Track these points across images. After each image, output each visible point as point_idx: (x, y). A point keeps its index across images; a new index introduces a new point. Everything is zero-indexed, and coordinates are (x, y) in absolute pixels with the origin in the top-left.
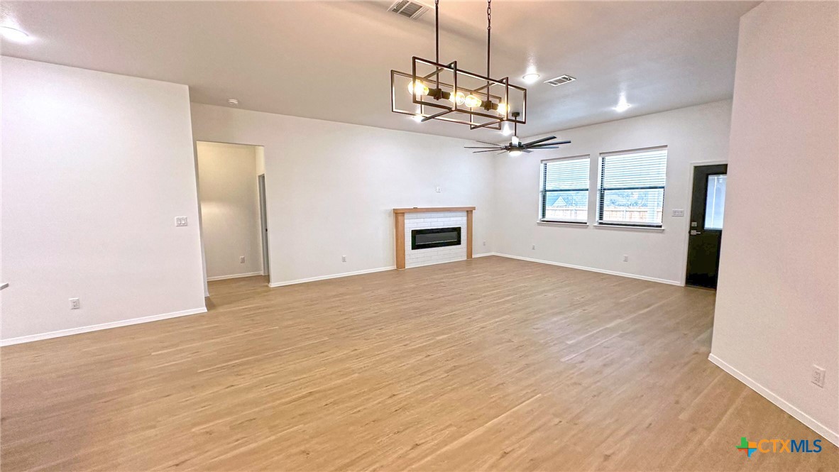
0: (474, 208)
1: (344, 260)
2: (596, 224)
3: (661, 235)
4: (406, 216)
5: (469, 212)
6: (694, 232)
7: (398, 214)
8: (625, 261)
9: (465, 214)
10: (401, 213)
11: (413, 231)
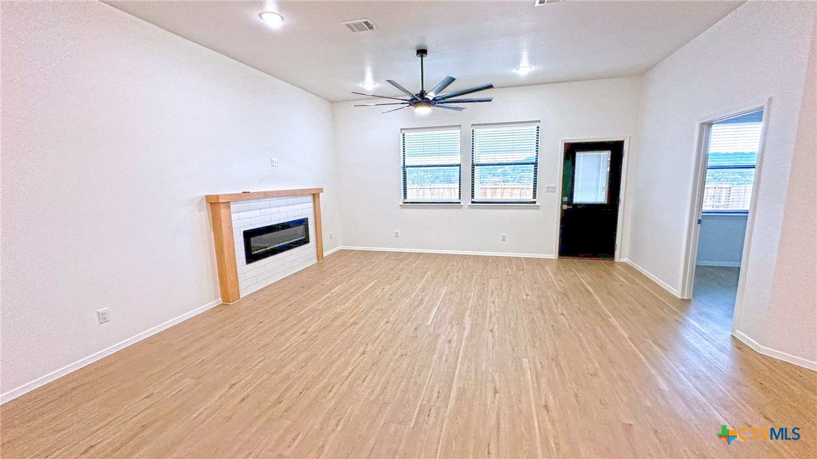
0: (321, 190)
1: (103, 318)
2: (470, 204)
3: (537, 211)
4: (233, 206)
5: (316, 195)
6: (565, 207)
7: (215, 205)
8: (504, 240)
9: (310, 198)
10: (225, 203)
11: (245, 232)
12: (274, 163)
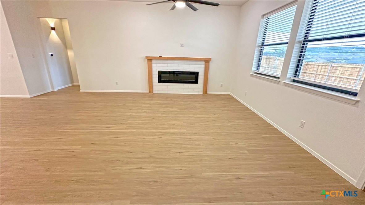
0: (210, 59)
5: (207, 61)
9: (203, 63)
10: (150, 59)
11: (159, 71)
12: (182, 45)
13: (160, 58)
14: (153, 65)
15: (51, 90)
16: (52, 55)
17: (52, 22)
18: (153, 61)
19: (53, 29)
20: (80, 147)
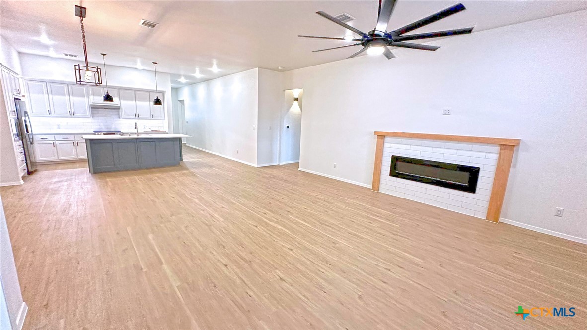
10: (382, 136)
11: (393, 156)
12: (447, 112)
13: (399, 135)
14: (387, 145)
15: (277, 164)
16: (288, 127)
17: (296, 93)
18: (387, 139)
19: (296, 99)
20: (222, 220)
